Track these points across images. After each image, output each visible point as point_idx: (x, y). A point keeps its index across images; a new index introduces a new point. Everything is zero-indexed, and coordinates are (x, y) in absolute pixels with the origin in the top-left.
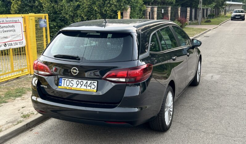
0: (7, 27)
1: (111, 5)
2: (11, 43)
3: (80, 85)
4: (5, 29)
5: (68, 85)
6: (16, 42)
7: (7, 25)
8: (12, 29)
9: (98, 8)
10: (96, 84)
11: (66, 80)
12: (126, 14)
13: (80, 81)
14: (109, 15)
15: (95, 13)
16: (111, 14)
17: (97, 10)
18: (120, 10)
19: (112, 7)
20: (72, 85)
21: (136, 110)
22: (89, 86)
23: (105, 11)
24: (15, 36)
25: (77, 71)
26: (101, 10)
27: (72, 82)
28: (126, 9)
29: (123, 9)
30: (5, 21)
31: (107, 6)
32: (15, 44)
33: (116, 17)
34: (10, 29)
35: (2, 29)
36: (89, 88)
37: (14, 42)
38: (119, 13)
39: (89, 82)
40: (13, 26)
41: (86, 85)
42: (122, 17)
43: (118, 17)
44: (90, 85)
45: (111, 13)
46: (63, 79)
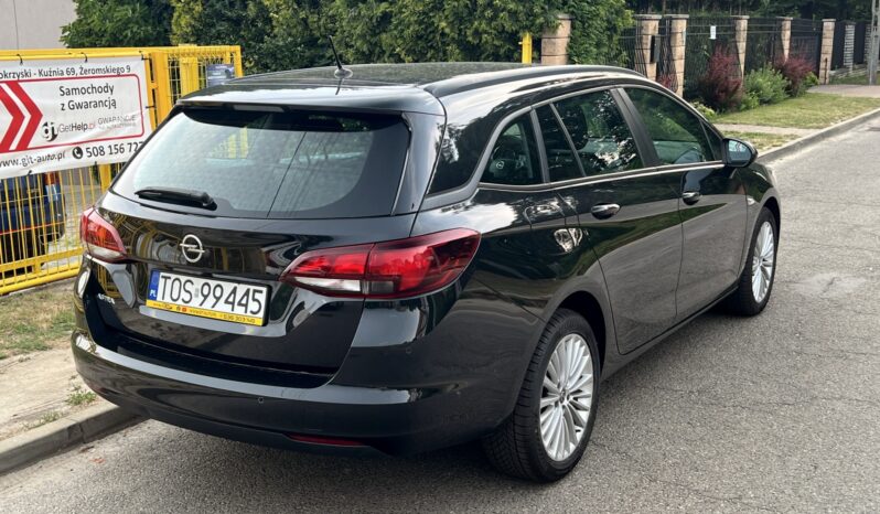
0: (84, 91)
1: (497, 11)
2: (97, 144)
3: (211, 300)
4: (78, 99)
5: (175, 297)
6: (119, 142)
7: (86, 83)
8: (104, 96)
9: (451, 24)
10: (262, 298)
11: (169, 278)
12: (554, 44)
13: (213, 283)
14: (490, 50)
15: (443, 43)
16: (497, 47)
17: (447, 30)
18: (530, 31)
19: (499, 21)
20: (187, 297)
21: (404, 397)
22: (240, 304)
23: (477, 33)
24: (115, 123)
25: (198, 248)
26: (460, 30)
27: (188, 286)
28: (551, 28)
29: (541, 28)
30: (78, 71)
31: (482, 17)
32: (114, 151)
33: (516, 55)
34: (96, 97)
35: (66, 100)
36: (239, 310)
37: (112, 143)
38: (526, 43)
39: (242, 289)
40: (108, 89)
41: (231, 300)
42: (536, 55)
43: (521, 54)
44: (244, 302)
45: (496, 43)
46: (162, 274)
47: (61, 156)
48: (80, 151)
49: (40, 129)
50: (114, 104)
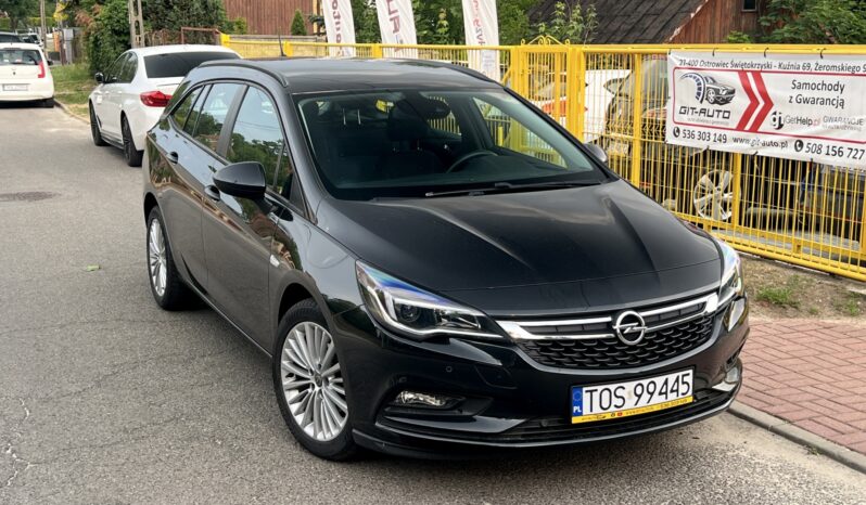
0: (814, 87)
2: (818, 142)
4: (807, 93)
6: (839, 144)
7: (818, 79)
8: (833, 95)
24: (839, 124)
30: (813, 66)
32: (831, 152)
34: (825, 94)
35: (795, 93)
37: (831, 143)
40: (839, 88)
47: (784, 144)
48: (801, 144)
49: (770, 117)
50: (842, 104)
